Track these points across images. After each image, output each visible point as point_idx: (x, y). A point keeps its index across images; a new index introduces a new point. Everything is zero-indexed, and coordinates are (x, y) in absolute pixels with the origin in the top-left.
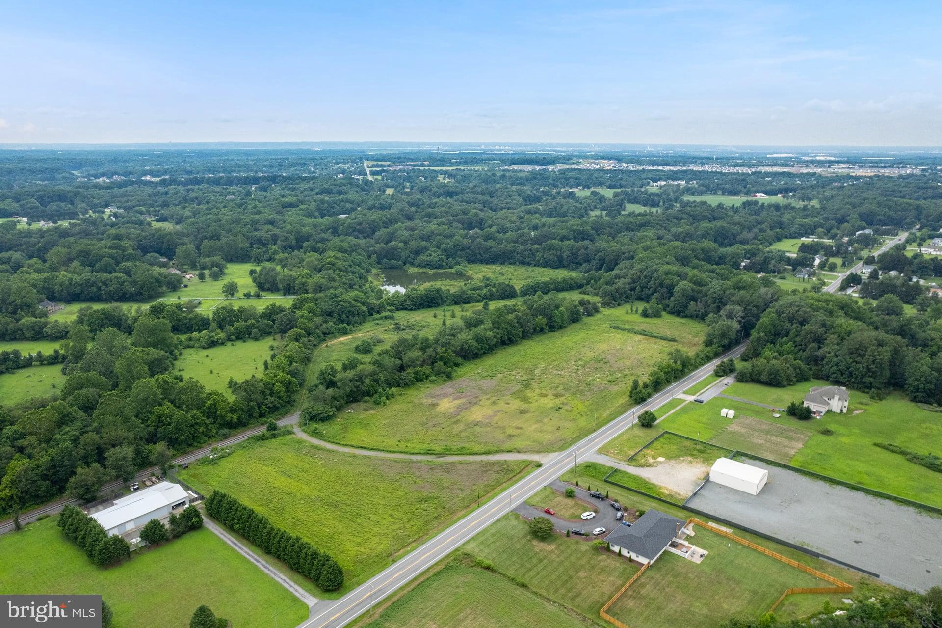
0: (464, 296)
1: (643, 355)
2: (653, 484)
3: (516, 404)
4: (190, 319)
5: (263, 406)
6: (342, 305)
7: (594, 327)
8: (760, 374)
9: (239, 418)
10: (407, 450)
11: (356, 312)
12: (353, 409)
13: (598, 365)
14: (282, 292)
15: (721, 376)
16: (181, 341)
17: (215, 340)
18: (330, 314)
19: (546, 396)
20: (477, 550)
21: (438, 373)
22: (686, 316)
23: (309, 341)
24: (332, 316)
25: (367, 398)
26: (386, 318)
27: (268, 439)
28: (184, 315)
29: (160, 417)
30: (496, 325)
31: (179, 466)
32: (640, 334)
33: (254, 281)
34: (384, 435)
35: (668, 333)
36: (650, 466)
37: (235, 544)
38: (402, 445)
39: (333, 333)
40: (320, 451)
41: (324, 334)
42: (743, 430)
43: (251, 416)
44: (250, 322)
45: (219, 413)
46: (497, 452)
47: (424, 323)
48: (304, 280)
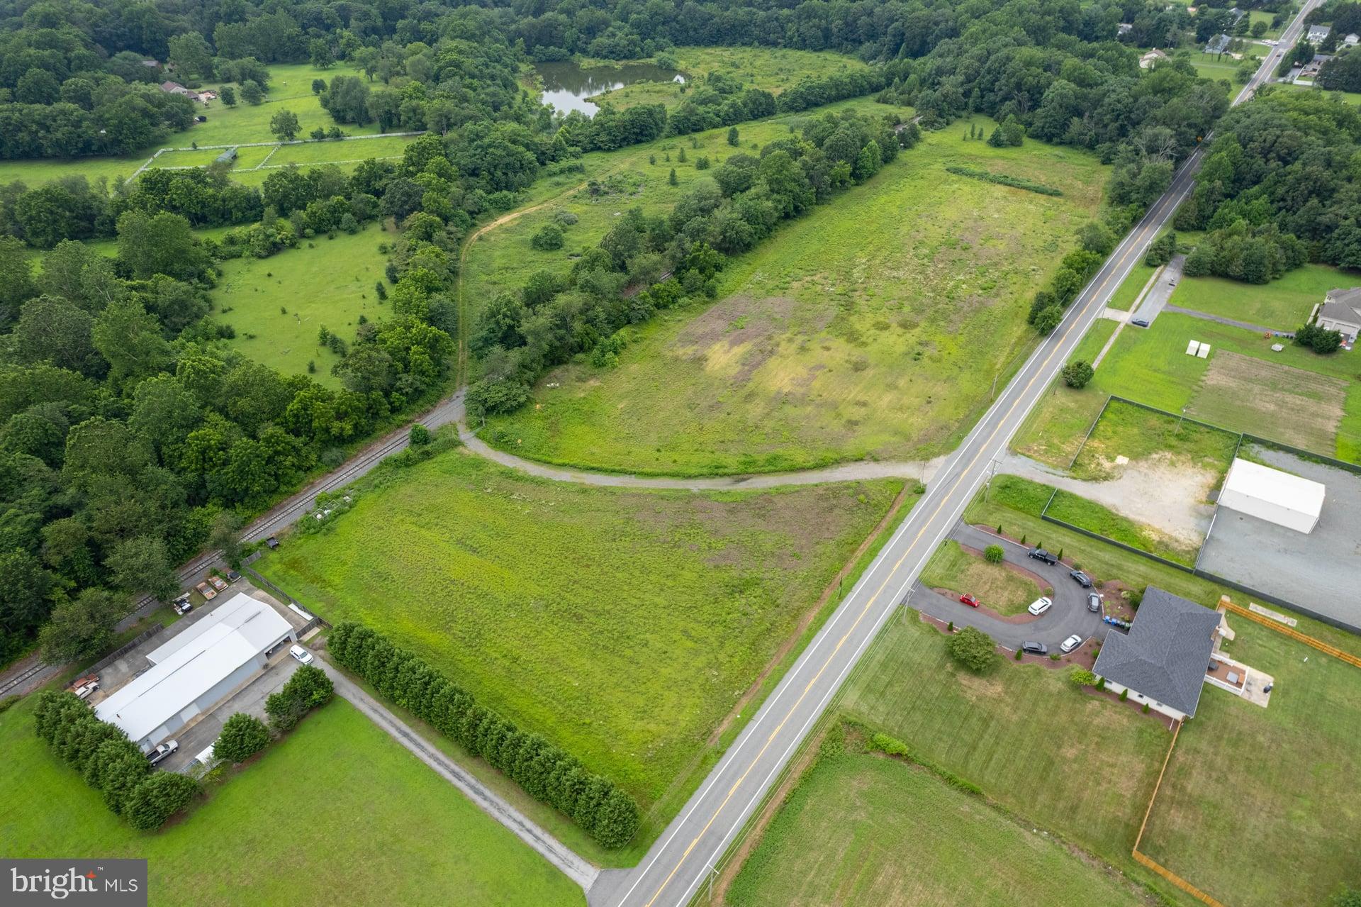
0: (694, 119)
1: (1020, 229)
2: (1126, 519)
3: (841, 351)
4: (224, 200)
5: (395, 395)
6: (493, 154)
7: (921, 172)
8: (1229, 262)
9: (355, 426)
10: (676, 469)
11: (518, 165)
12: (558, 380)
13: (956, 254)
14: (378, 125)
15: (1156, 266)
16: (216, 247)
17: (278, 240)
18: (474, 173)
19: (886, 327)
20: (864, 708)
21: (691, 291)
22: (1061, 143)
23: (449, 233)
24: (477, 175)
25: (580, 356)
26: (571, 170)
27: (416, 463)
28: (211, 191)
29: (203, 452)
30: (776, 186)
31: (260, 544)
32: (1000, 183)
33: (325, 103)
34: (629, 437)
35: (1043, 179)
36: (1107, 477)
37: (406, 735)
38: (666, 457)
39: (486, 210)
40: (520, 484)
41: (471, 213)
42: (1233, 384)
43: (376, 415)
44: (335, 199)
45: (315, 424)
46: (838, 462)
47: (636, 178)
48: (414, 103)
